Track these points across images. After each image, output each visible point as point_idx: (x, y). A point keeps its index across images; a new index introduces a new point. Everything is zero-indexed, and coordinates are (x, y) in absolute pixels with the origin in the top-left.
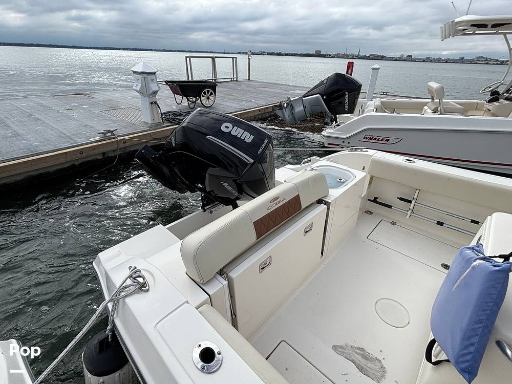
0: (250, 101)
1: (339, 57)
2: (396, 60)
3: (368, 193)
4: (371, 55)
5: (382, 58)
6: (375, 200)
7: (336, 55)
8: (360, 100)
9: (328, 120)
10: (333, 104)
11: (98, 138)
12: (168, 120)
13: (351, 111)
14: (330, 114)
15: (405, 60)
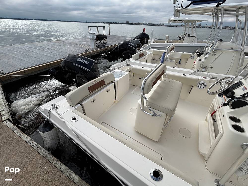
0: (116, 42)
1: (136, 24)
2: (158, 26)
3: (153, 58)
4: (149, 24)
5: (153, 25)
6: (154, 60)
7: (135, 23)
8: (149, 40)
9: (141, 46)
10: (142, 41)
11: (85, 52)
12: (98, 47)
13: (147, 43)
14: (141, 44)
15: (162, 26)
